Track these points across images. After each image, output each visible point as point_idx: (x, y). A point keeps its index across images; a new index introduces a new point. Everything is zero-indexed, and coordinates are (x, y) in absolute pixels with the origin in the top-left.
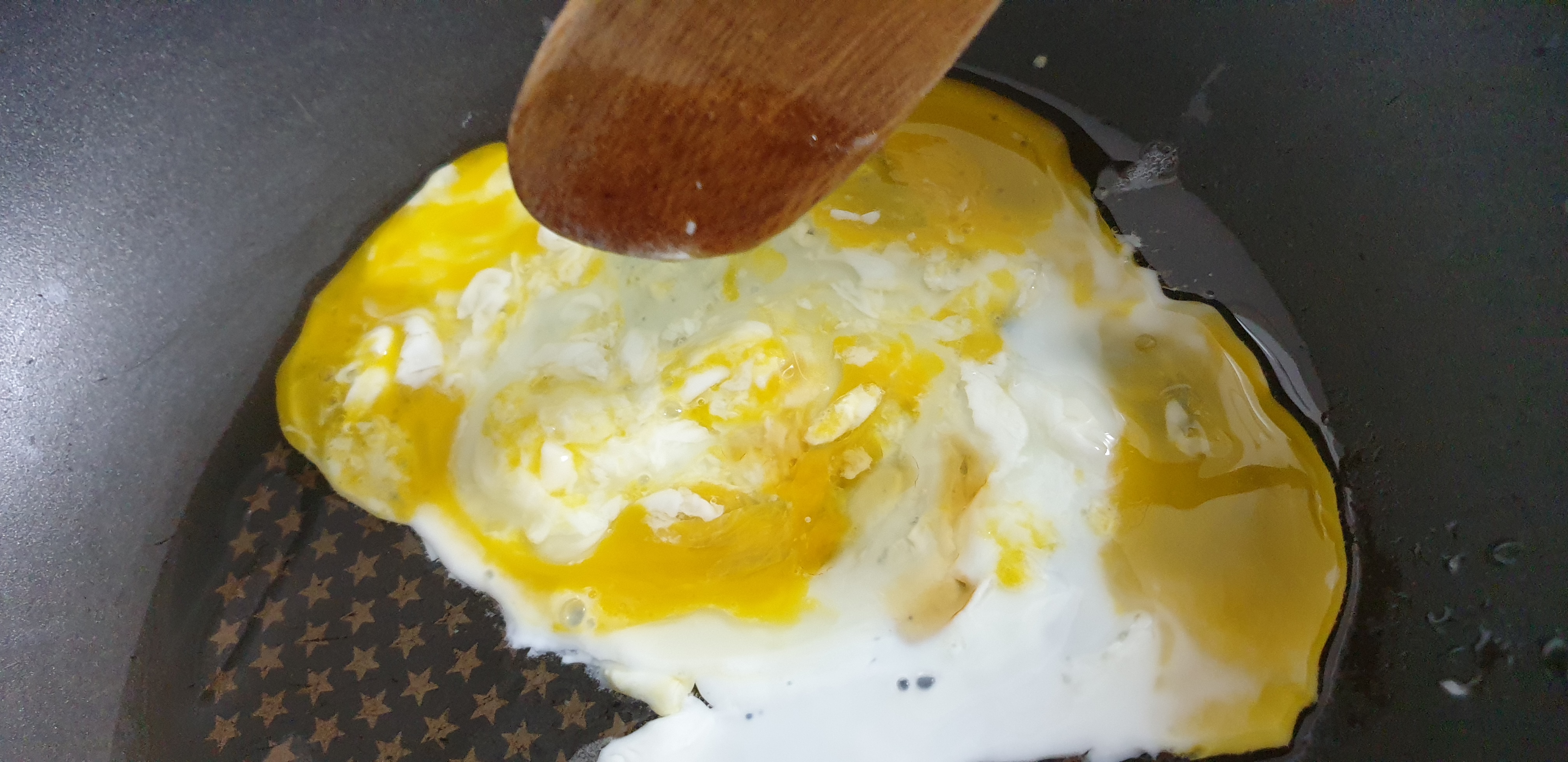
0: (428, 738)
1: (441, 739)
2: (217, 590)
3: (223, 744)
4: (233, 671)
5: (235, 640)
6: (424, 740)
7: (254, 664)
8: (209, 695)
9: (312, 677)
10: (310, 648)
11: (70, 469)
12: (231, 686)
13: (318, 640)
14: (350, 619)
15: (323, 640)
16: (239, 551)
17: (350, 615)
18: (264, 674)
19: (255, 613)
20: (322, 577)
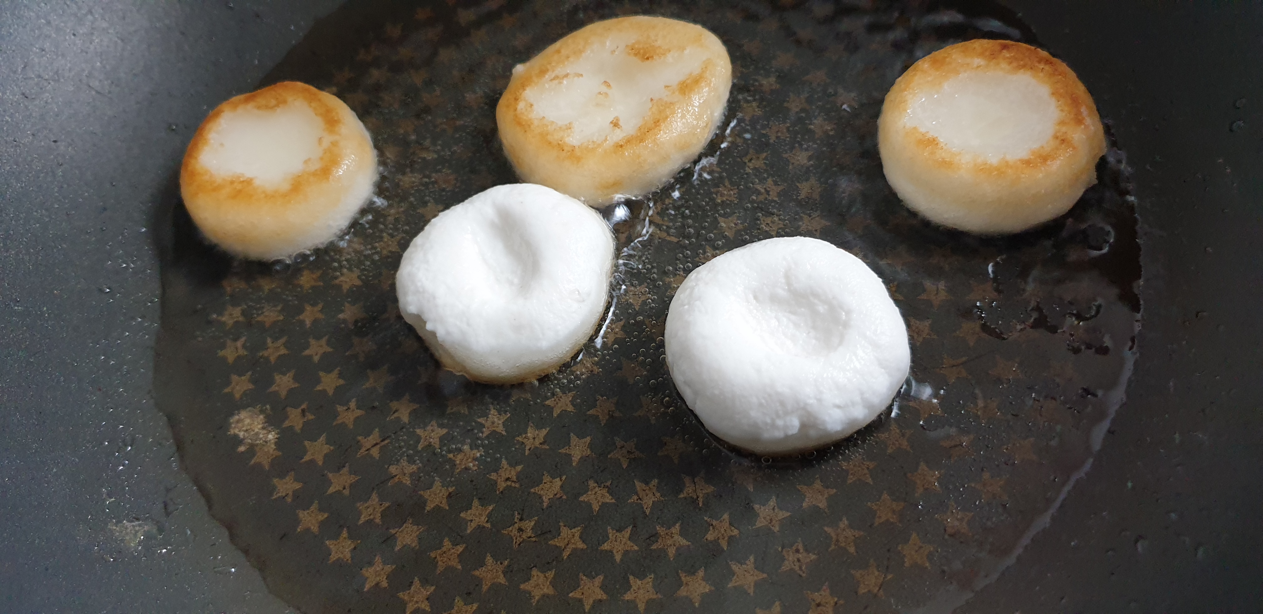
0: (529, 449)
1: (541, 444)
3: (348, 556)
5: (297, 486)
6: (527, 452)
7: (331, 490)
9: (393, 469)
10: (375, 452)
13: (376, 444)
14: (396, 415)
15: (382, 441)
17: (394, 413)
18: (346, 492)
20: (346, 403)
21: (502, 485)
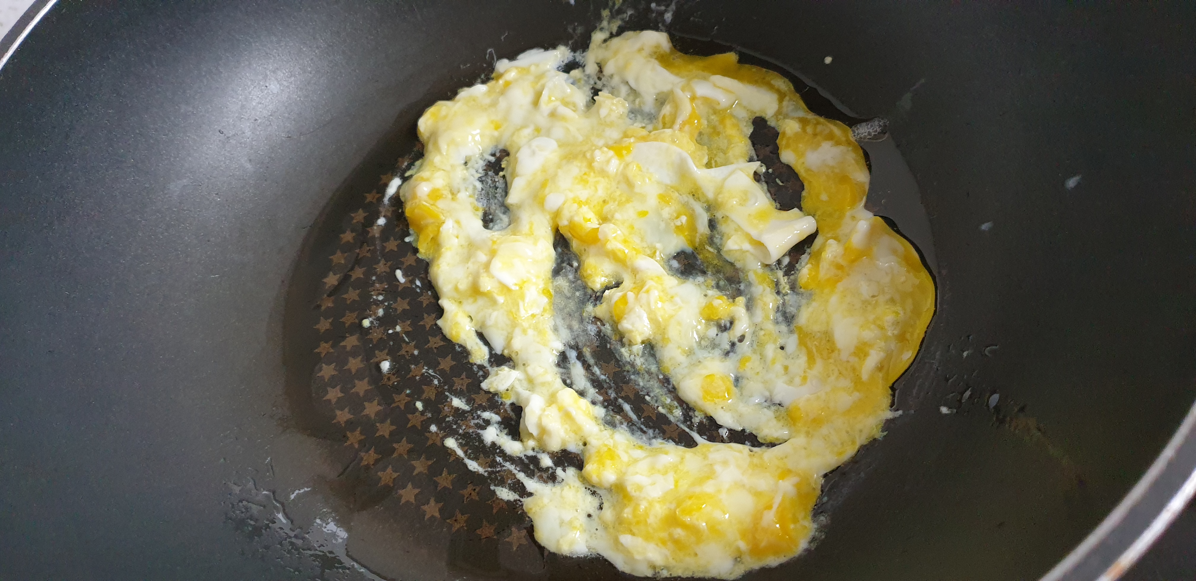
2: (330, 257)
3: (322, 331)
4: (332, 298)
5: (336, 283)
7: (345, 296)
8: (319, 306)
9: (373, 308)
11: (266, 180)
12: (330, 305)
16: (344, 241)
18: (348, 302)
19: (349, 272)
20: (386, 261)
21: (403, 352)
